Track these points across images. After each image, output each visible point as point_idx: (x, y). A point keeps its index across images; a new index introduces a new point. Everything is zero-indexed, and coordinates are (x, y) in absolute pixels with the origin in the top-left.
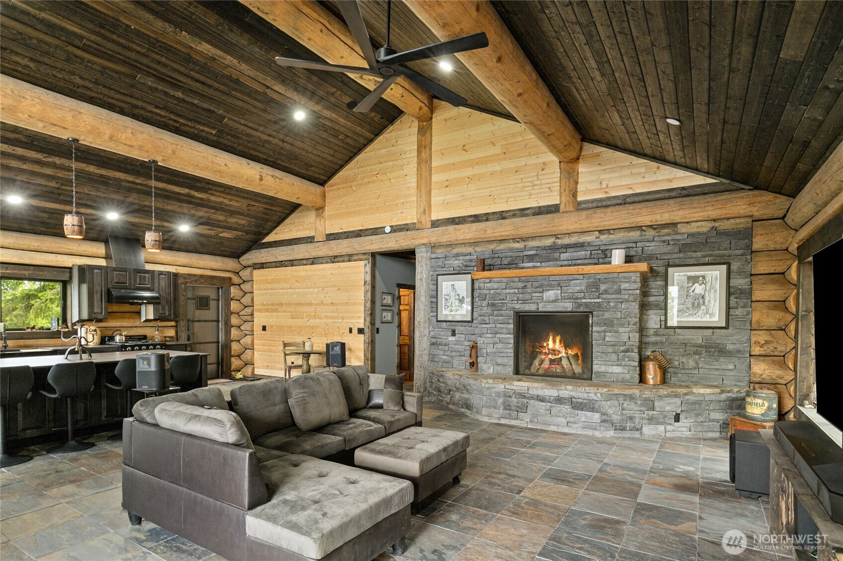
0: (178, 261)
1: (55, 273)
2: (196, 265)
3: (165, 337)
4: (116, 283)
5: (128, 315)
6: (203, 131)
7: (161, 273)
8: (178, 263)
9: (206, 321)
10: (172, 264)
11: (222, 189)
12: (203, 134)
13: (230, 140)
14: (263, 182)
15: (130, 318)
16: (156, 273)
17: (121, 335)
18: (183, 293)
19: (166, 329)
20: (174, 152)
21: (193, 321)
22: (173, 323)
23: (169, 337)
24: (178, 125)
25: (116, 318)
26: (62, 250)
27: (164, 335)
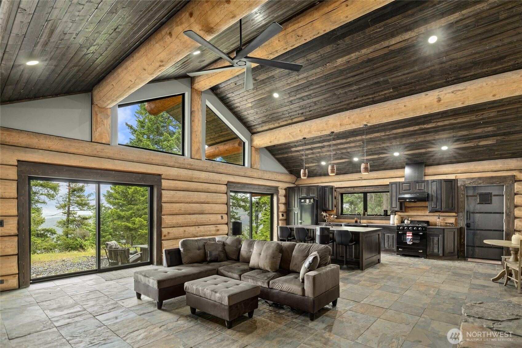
0: (458, 170)
1: (383, 188)
2: (474, 170)
3: (446, 223)
4: (404, 190)
5: (421, 208)
6: (385, 94)
7: (433, 181)
8: (459, 172)
9: (486, 213)
10: (454, 173)
11: (440, 116)
12: (388, 95)
13: (404, 88)
14: (442, 102)
15: (422, 210)
16: (430, 182)
17: (408, 220)
18: (462, 193)
19: (448, 218)
20: (370, 116)
21: (473, 213)
22: (454, 214)
23: (449, 223)
24: (371, 100)
25: (414, 210)
26: (387, 177)
27: (445, 222)
